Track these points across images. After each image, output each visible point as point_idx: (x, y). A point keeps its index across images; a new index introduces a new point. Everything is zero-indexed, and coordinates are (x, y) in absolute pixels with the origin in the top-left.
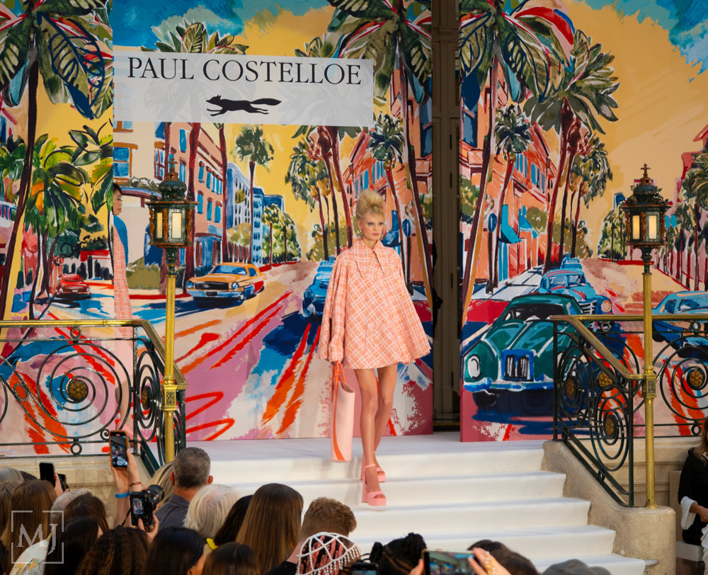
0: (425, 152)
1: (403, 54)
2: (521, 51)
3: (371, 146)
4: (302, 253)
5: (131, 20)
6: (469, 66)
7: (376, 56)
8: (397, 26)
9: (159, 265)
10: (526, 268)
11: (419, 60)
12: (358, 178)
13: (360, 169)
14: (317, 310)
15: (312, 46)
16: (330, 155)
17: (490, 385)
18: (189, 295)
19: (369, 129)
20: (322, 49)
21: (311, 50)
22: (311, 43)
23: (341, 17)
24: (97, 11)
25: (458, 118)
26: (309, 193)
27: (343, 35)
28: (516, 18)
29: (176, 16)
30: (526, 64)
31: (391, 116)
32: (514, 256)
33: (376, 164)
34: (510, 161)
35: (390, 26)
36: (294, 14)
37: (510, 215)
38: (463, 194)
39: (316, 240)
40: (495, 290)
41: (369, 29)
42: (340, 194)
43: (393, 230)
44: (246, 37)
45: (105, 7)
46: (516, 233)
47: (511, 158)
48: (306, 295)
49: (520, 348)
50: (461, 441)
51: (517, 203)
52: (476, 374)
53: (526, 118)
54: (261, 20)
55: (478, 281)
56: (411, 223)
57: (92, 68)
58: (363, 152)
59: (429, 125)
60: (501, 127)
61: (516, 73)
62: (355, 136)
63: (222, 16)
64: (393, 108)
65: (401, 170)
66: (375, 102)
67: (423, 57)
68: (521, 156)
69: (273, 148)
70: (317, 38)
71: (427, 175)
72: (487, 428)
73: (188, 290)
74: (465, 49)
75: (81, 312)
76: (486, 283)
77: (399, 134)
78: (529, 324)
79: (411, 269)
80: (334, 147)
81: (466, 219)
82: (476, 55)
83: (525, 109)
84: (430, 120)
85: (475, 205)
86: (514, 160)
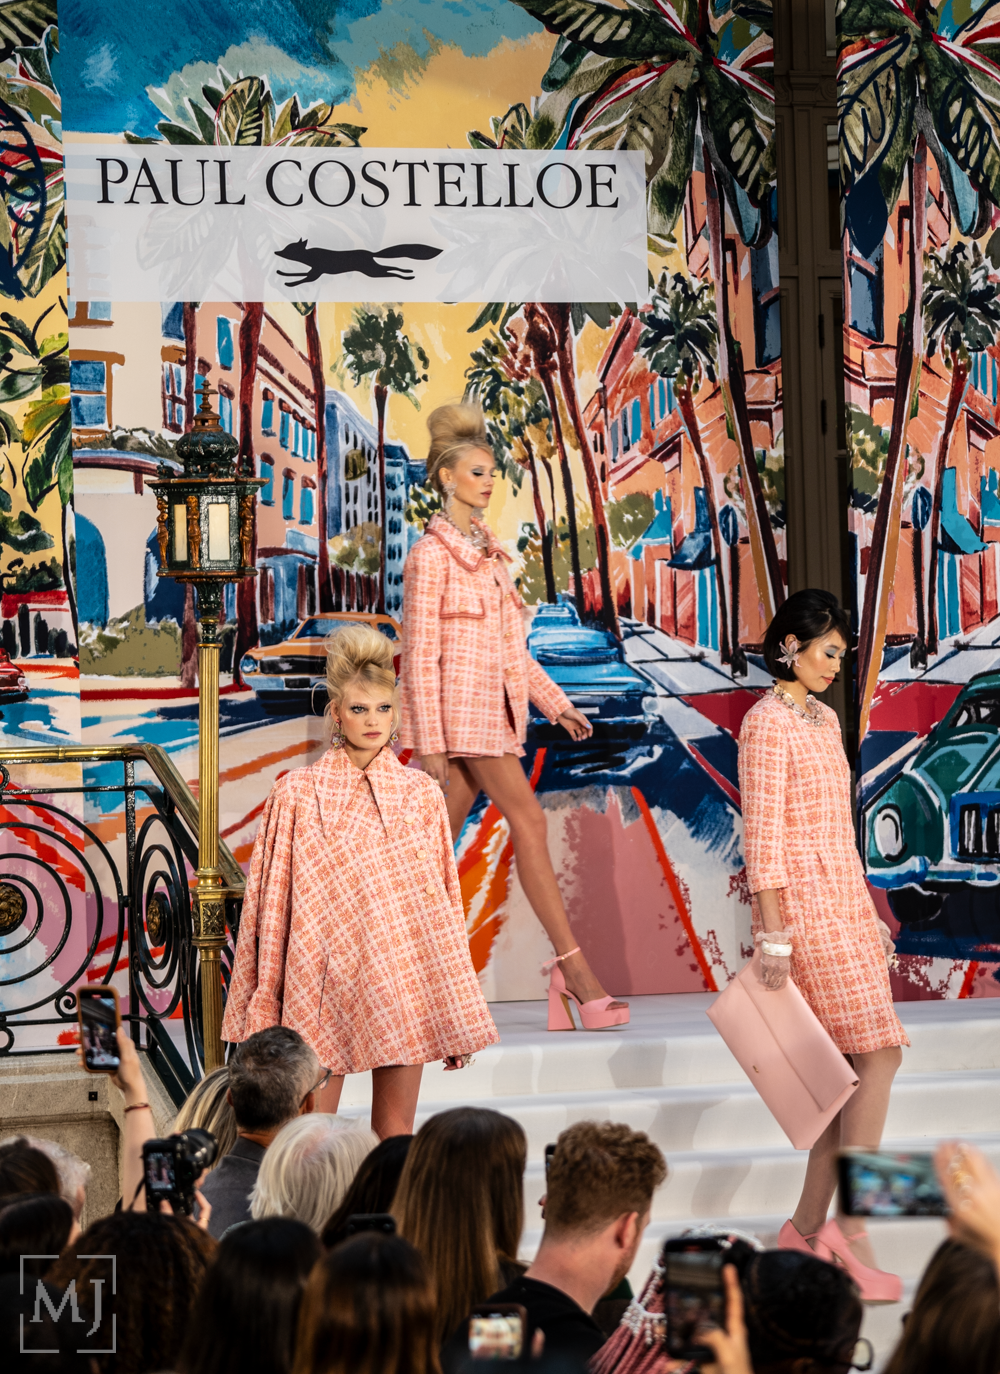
0: (766, 354)
1: (711, 136)
2: (977, 120)
3: (645, 345)
5: (101, 74)
6: (860, 158)
7: (651, 141)
8: (697, 73)
9: (180, 621)
11: (748, 148)
12: (618, 417)
13: (620, 396)
15: (507, 125)
16: (553, 367)
17: (926, 872)
18: (248, 688)
19: (640, 307)
20: (531, 129)
21: (506, 132)
22: (506, 117)
23: (572, 56)
24: (25, 54)
25: (840, 278)
26: (510, 454)
27: (577, 98)
28: (965, 45)
29: (202, 63)
30: (991, 150)
31: (688, 276)
32: (972, 582)
33: (656, 384)
34: (957, 369)
35: (681, 74)
36: (467, 54)
37: (962, 490)
38: (855, 447)
39: (527, 557)
40: (931, 659)
41: (634, 83)
42: (579, 453)
43: (698, 531)
44: (359, 108)
45: (43, 45)
46: (976, 531)
47: (960, 362)
49: (992, 788)
51: (977, 462)
52: (895, 847)
53: (992, 271)
54: (392, 67)
55: (892, 640)
56: (738, 514)
57: (17, 184)
58: (627, 359)
59: (772, 294)
60: (937, 294)
61: (968, 171)
62: (609, 323)
63: (305, 60)
64: (691, 258)
65: (713, 396)
66: (652, 246)
67: (756, 141)
68: (984, 356)
69: (427, 355)
70: (519, 105)
71: (772, 407)
72: (923, 969)
73: (244, 677)
74: (851, 119)
75: (6, 731)
76: (910, 645)
77: (707, 317)
79: (740, 617)
80: (562, 349)
81: (862, 501)
82: (877, 132)
83: (989, 252)
84: (775, 283)
85: (880, 472)
86: (967, 367)
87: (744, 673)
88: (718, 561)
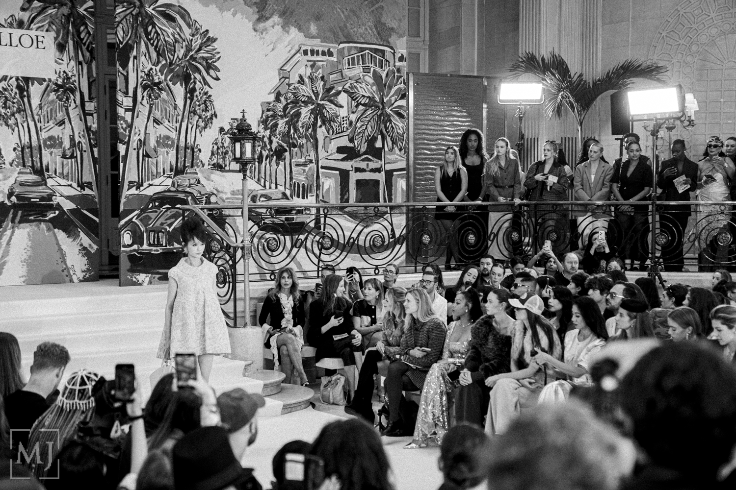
0: (92, 96)
1: (74, 30)
2: (156, 32)
3: (54, 92)
4: (5, 162)
6: (122, 40)
7: (56, 30)
8: (70, 10)
10: (162, 174)
11: (86, 34)
12: (46, 113)
13: (46, 107)
14: (17, 200)
15: (9, 21)
16: (25, 96)
17: (139, 249)
19: (52, 80)
20: (17, 23)
21: (8, 23)
22: (8, 19)
23: (30, 2)
25: (116, 75)
26: (11, 122)
27: (31, 15)
28: (153, 10)
30: (160, 41)
31: (67, 72)
32: (154, 166)
33: (58, 104)
34: (150, 104)
35: (65, 10)
37: (151, 140)
38: (120, 126)
39: (16, 153)
40: (142, 188)
41: (50, 12)
42: (33, 123)
43: (70, 148)
46: (155, 152)
47: (151, 102)
48: (10, 191)
49: (159, 225)
50: (120, 285)
51: (156, 132)
52: (130, 242)
53: (160, 77)
55: (130, 182)
56: (83, 143)
58: (48, 95)
59: (93, 79)
60: (144, 82)
61: (154, 47)
62: (42, 84)
64: (69, 67)
65: (75, 108)
66: (56, 62)
67: (89, 33)
68: (158, 101)
70: (13, 15)
71: (94, 112)
72: (137, 277)
74: (119, 29)
76: (135, 184)
77: (73, 84)
78: (164, 210)
79: (83, 174)
80: (27, 91)
81: (122, 142)
82: (126, 33)
83: (160, 71)
84: (95, 75)
85: (127, 133)
86: (153, 104)
87: (84, 190)
88: (76, 157)
